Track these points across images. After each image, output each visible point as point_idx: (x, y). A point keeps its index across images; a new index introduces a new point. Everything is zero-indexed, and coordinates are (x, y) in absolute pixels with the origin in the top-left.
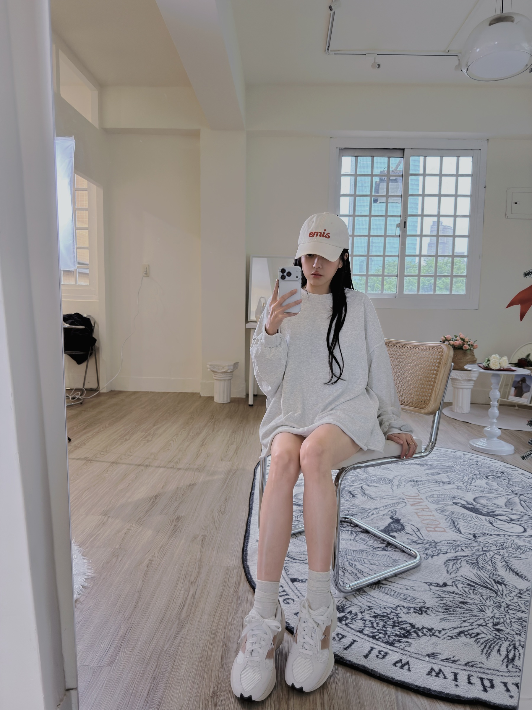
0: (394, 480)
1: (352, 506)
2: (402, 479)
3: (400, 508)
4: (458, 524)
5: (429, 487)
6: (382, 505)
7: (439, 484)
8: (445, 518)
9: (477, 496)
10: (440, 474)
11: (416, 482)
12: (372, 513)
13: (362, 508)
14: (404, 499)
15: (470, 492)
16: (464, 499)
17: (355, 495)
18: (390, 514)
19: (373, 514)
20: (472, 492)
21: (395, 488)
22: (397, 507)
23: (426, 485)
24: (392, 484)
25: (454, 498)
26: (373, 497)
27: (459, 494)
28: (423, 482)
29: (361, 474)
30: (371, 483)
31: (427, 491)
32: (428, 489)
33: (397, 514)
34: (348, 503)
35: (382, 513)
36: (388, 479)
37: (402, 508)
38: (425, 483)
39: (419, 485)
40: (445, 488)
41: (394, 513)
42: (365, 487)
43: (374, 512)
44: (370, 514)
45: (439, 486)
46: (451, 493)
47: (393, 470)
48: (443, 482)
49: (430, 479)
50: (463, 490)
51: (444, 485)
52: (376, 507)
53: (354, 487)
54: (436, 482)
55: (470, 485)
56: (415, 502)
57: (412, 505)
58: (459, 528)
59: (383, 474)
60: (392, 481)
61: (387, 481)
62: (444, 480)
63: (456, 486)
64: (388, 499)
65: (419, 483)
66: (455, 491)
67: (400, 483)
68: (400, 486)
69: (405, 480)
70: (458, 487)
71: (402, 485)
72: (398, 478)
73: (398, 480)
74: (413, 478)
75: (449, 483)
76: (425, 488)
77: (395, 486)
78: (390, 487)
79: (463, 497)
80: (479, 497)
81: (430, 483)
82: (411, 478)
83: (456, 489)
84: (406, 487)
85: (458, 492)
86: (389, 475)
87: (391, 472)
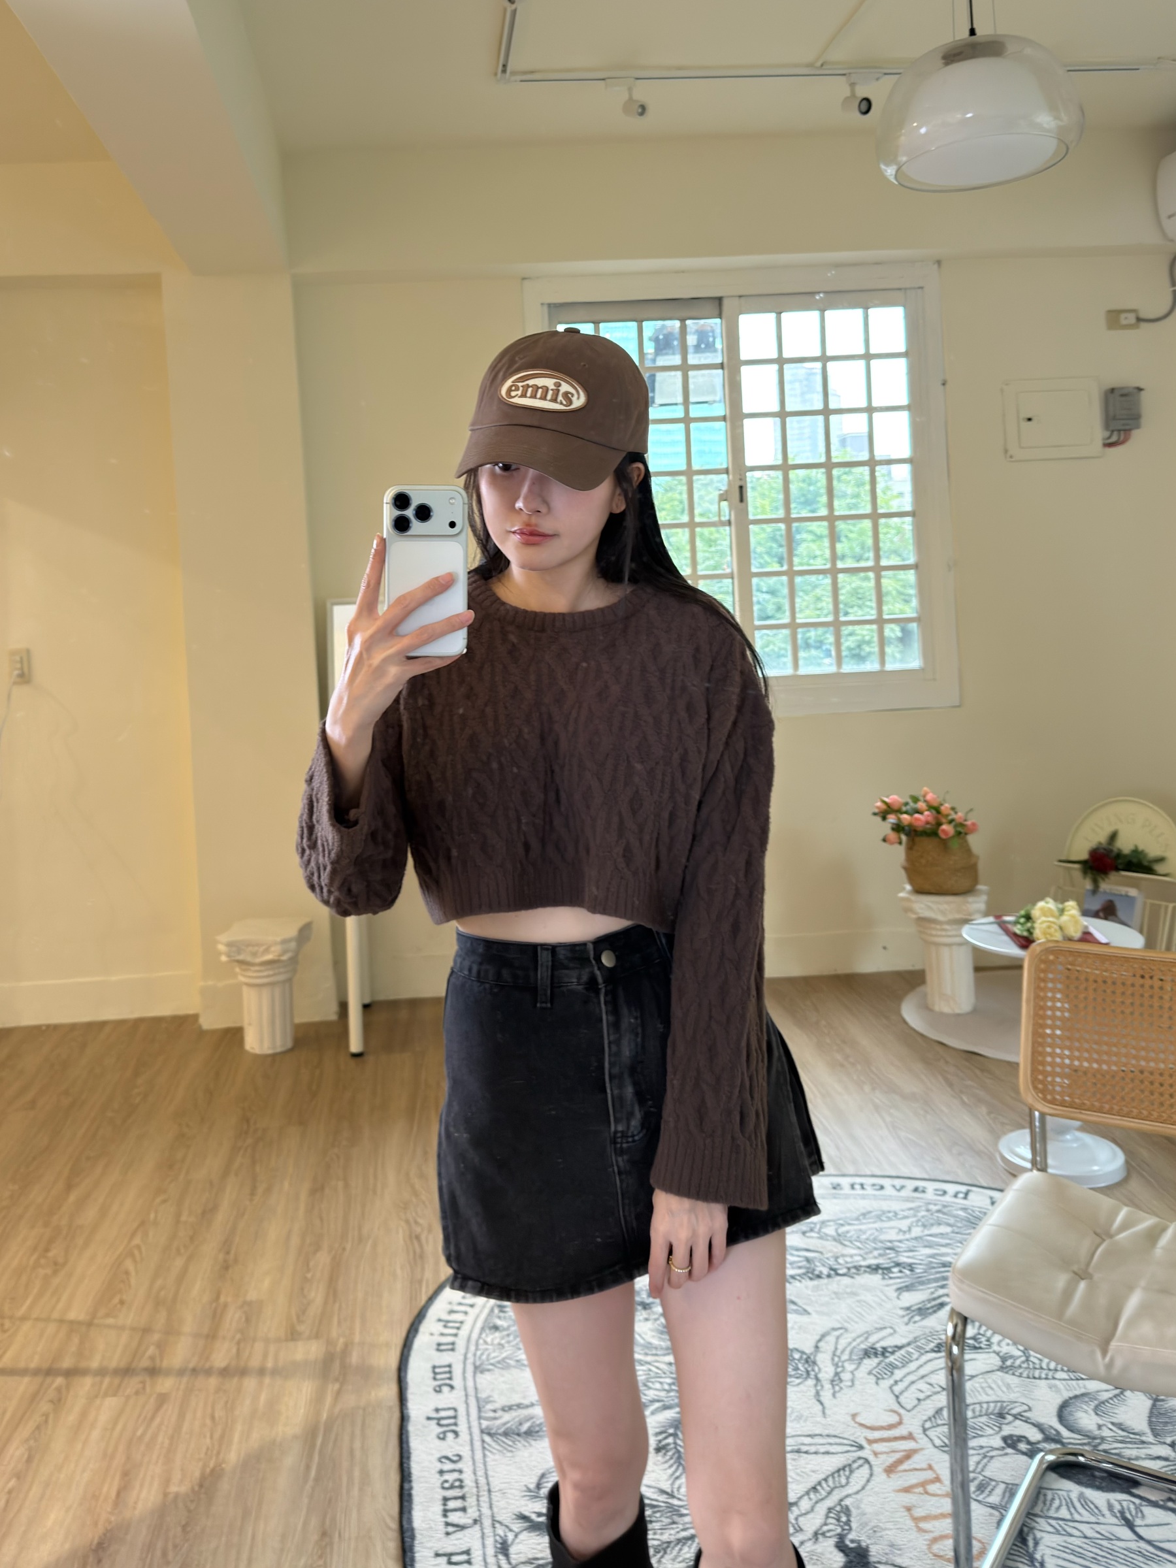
0: (820, 1357)
2: (840, 1347)
3: (857, 1493)
4: (1036, 1543)
5: (922, 1372)
6: (803, 1488)
8: (992, 1519)
9: (1067, 1395)
11: (883, 1354)
14: (861, 1447)
15: (1040, 1378)
16: (1034, 1416)
18: (834, 1528)
20: (1046, 1379)
21: (826, 1395)
22: (849, 1490)
23: (913, 1366)
24: (817, 1379)
25: (1001, 1415)
27: (1012, 1397)
28: (903, 1352)
31: (921, 1396)
32: (921, 1385)
33: (854, 1525)
35: (809, 1525)
36: (803, 1353)
37: (863, 1488)
38: (909, 1353)
39: (893, 1367)
40: (968, 1369)
41: (844, 1519)
46: (990, 1392)
49: (919, 1332)
50: (1020, 1376)
54: (939, 1348)
56: (898, 1456)
57: (890, 1470)
60: (814, 1363)
61: (800, 1366)
63: (998, 1354)
64: (816, 1453)
65: (891, 1359)
66: (1000, 1383)
67: (839, 1370)
68: (841, 1380)
69: (851, 1353)
70: (1004, 1359)
71: (846, 1376)
72: (827, 1346)
73: (830, 1354)
74: (872, 1339)
75: (975, 1348)
76: (913, 1382)
77: (828, 1386)
78: (813, 1392)
79: (1026, 1408)
80: (1071, 1398)
81: (922, 1351)
82: (867, 1338)
83: (1002, 1368)
84: (857, 1382)
85: (1008, 1386)
86: (800, 1332)
87: (804, 1319)
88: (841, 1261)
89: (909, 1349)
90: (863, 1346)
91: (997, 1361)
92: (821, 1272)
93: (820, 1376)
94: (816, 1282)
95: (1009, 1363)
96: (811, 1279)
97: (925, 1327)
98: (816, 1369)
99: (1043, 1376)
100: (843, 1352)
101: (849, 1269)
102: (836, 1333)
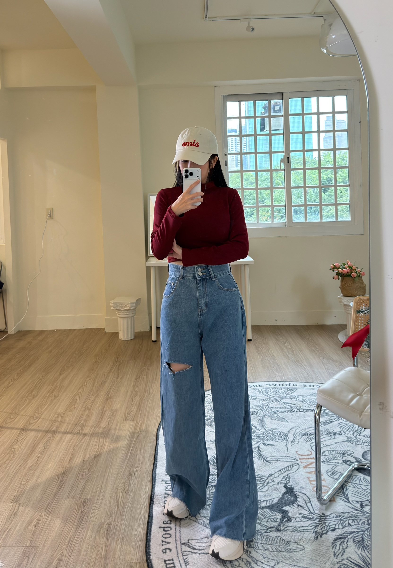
0: (289, 435)
2: (296, 432)
4: (347, 490)
6: (277, 470)
7: (331, 436)
10: (332, 422)
11: (310, 435)
12: (266, 482)
14: (297, 460)
15: (359, 444)
16: (354, 455)
18: (284, 481)
19: (268, 483)
20: (361, 445)
21: (289, 445)
22: (291, 472)
24: (287, 441)
25: (344, 454)
26: (268, 459)
27: (348, 449)
29: (258, 430)
30: (267, 440)
33: (290, 481)
35: (277, 480)
36: (284, 433)
37: (295, 471)
39: (312, 439)
40: (336, 440)
41: (288, 479)
42: (262, 446)
43: (269, 480)
44: (265, 484)
45: (331, 439)
46: (341, 447)
47: (289, 421)
48: (335, 434)
49: (323, 429)
50: (353, 443)
51: (336, 437)
52: (270, 473)
54: (328, 434)
55: (359, 436)
56: (308, 463)
57: (305, 467)
58: (347, 495)
59: (279, 428)
60: (287, 436)
61: (282, 437)
62: (335, 431)
64: (283, 461)
65: (312, 436)
66: (345, 445)
68: (295, 441)
69: (300, 434)
70: (348, 438)
71: (297, 441)
72: (292, 432)
73: (293, 434)
74: (307, 430)
75: (340, 435)
77: (290, 443)
78: (285, 444)
79: (353, 452)
80: (367, 451)
82: (305, 430)
83: (347, 441)
84: (299, 442)
85: (348, 446)
86: (284, 428)
87: (287, 423)
88: (302, 407)
90: (304, 432)
91: (346, 439)
92: (295, 410)
93: (288, 440)
94: (292, 413)
95: (350, 440)
97: (325, 428)
98: (288, 438)
100: (297, 434)
101: (304, 410)
102: (296, 428)
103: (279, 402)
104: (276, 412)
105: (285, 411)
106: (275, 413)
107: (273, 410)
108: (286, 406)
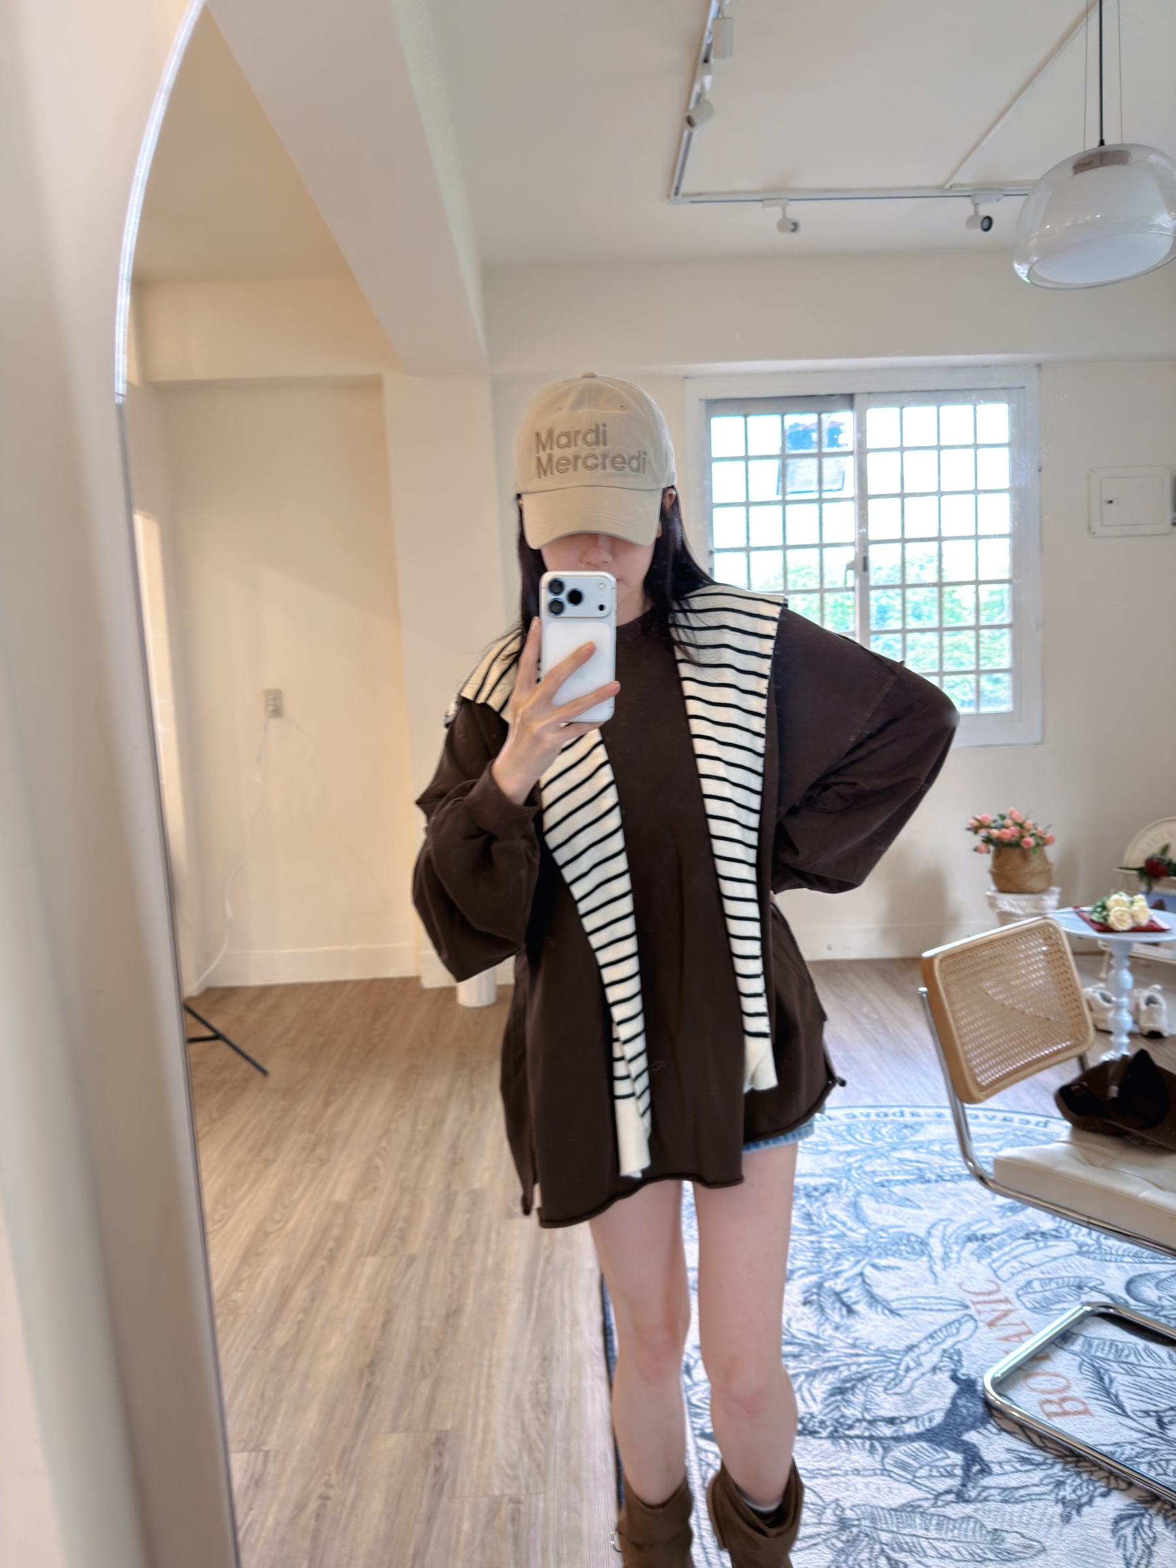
0: (932, 1241)
1: (854, 1346)
2: (947, 1234)
3: (966, 1339)
4: (1111, 1381)
5: (1015, 1253)
6: (921, 1335)
7: (1036, 1240)
8: (1076, 1363)
9: (1132, 1274)
11: (982, 1240)
12: (903, 1367)
13: (878, 1350)
14: (967, 1307)
15: (1110, 1261)
16: (1106, 1288)
17: (855, 1307)
18: (949, 1365)
19: (908, 1369)
20: (1115, 1262)
21: (938, 1269)
22: (959, 1338)
23: (1006, 1249)
24: (930, 1256)
25: (1080, 1287)
26: (894, 1305)
27: (1088, 1273)
28: (998, 1238)
29: (851, 1229)
30: (879, 1256)
31: (1014, 1271)
32: (1014, 1263)
33: (965, 1363)
34: (841, 1336)
35: (927, 1363)
36: (917, 1237)
37: (971, 1336)
38: (1003, 1239)
39: (991, 1249)
40: (1053, 1252)
41: (956, 1358)
42: (869, 1271)
43: (908, 1360)
44: (901, 1373)
45: (1038, 1248)
46: (1070, 1269)
47: (922, 1205)
48: (1043, 1234)
49: (1011, 1225)
50: (1095, 1259)
51: (1050, 1243)
52: (908, 1342)
53: (846, 1275)
54: (1028, 1236)
56: (997, 1314)
57: (991, 1324)
58: (1116, 1396)
59: (900, 1223)
60: (927, 1244)
61: (917, 1246)
62: (1044, 1228)
63: (1075, 1242)
64: (931, 1310)
65: (989, 1243)
66: (1078, 1264)
67: (948, 1250)
68: (949, 1258)
69: (957, 1238)
70: (1080, 1246)
71: (953, 1255)
72: (938, 1232)
73: (939, 1238)
74: (974, 1228)
75: (1057, 1237)
76: (1007, 1261)
77: (939, 1262)
78: (927, 1265)
79: (1099, 1282)
80: (1136, 1277)
81: (1014, 1239)
82: (969, 1228)
83: (1080, 1253)
84: (962, 1260)
85: (1084, 1266)
86: (915, 1222)
87: (918, 1212)
89: (1004, 1236)
90: (966, 1233)
91: (1076, 1248)
92: (930, 1178)
93: (931, 1254)
94: (926, 1186)
95: (1085, 1249)
96: (922, 1183)
97: (1015, 1220)
98: (929, 1249)
99: (1113, 1260)
100: (950, 1237)
101: (952, 1176)
102: (944, 1223)
103: (887, 1157)
104: (886, 1184)
105: (908, 1181)
106: (883, 1186)
107: (877, 1180)
108: (906, 1168)
